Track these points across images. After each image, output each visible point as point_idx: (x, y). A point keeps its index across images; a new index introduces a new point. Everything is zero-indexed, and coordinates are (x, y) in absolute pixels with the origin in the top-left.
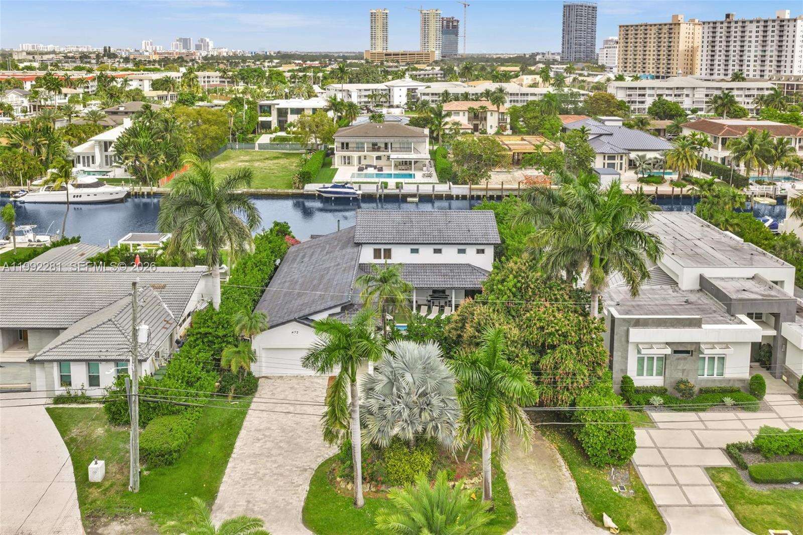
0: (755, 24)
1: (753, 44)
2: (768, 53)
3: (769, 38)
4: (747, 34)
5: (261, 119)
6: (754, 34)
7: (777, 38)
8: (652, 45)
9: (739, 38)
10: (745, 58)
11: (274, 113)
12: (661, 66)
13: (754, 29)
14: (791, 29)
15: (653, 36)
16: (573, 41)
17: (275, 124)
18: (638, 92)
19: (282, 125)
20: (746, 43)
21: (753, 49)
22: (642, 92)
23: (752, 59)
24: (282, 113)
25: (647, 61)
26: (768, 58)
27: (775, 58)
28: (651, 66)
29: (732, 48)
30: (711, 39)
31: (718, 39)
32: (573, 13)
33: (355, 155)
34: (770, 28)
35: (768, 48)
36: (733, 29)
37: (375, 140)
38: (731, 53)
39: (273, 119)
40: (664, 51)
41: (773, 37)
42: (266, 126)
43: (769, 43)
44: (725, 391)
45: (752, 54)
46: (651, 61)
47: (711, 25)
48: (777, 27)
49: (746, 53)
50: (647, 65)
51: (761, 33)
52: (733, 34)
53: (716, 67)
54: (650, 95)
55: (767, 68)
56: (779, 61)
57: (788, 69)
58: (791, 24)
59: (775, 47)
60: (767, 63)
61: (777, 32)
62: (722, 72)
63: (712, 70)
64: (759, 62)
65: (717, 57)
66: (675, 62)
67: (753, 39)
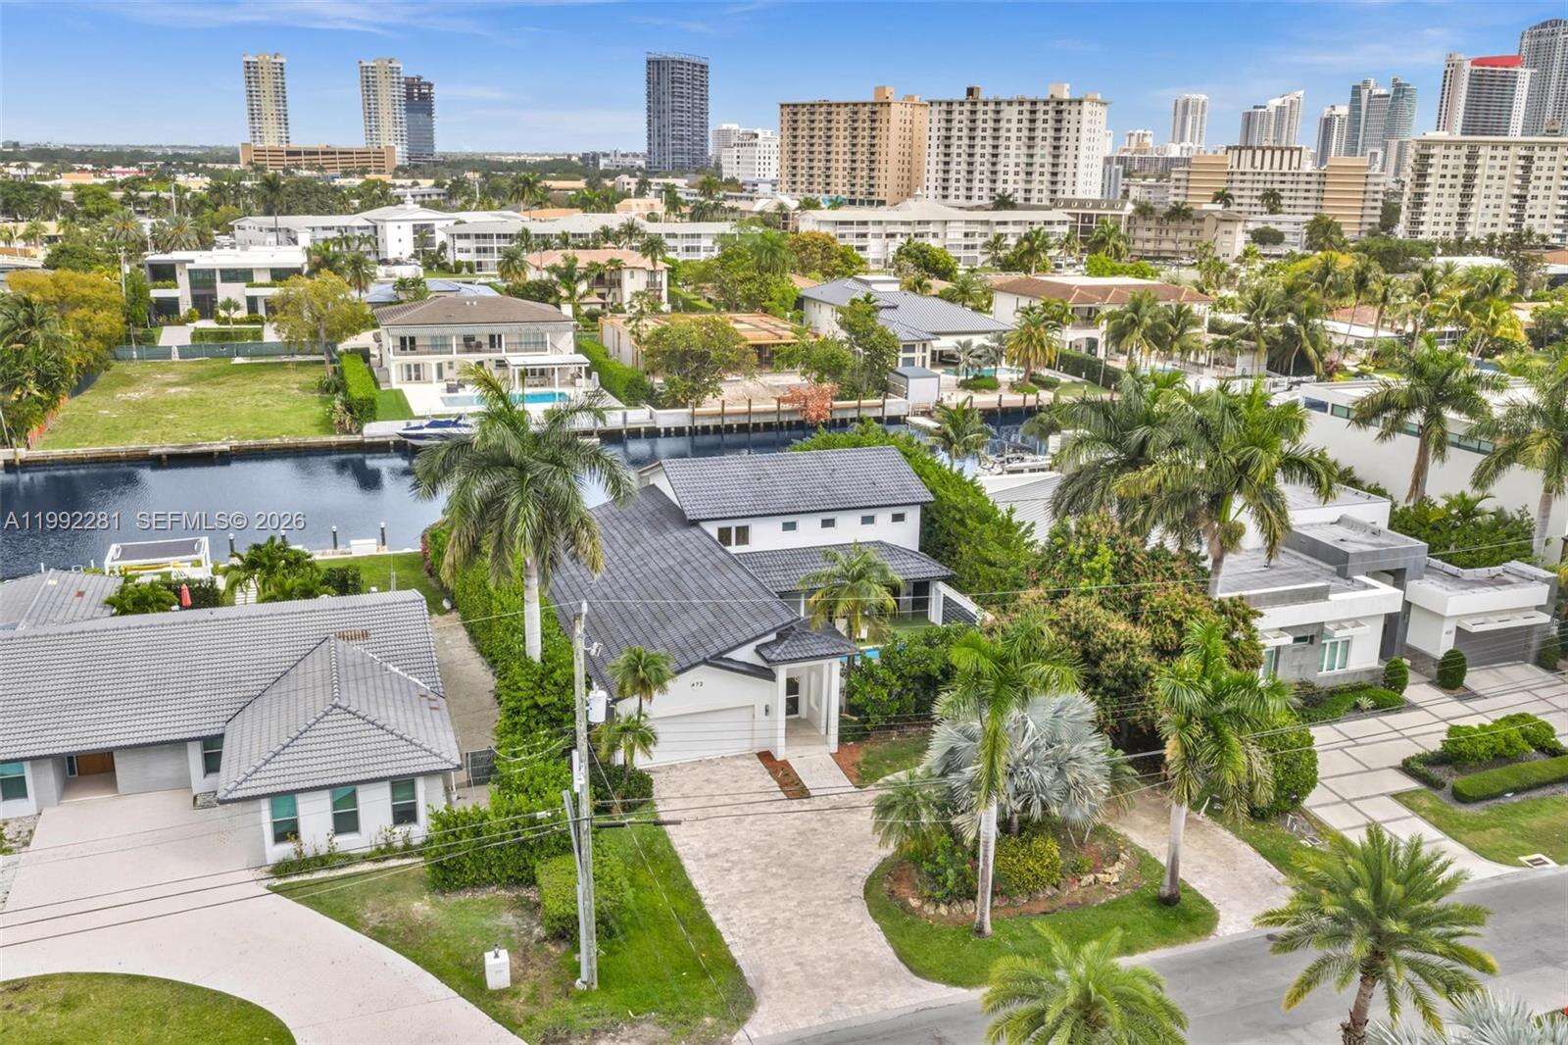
0: (1016, 108)
1: (1013, 143)
2: (1037, 160)
3: (1039, 133)
4: (1003, 124)
5: (155, 294)
6: (1014, 125)
7: (1051, 133)
8: (841, 141)
9: (989, 132)
10: (1000, 168)
11: (183, 280)
12: (858, 181)
13: (1015, 117)
14: (1074, 117)
15: (842, 126)
16: (668, 131)
17: (186, 306)
18: (856, 229)
19: (205, 304)
20: (1002, 142)
21: (1013, 151)
22: (862, 230)
23: (1012, 169)
24: (202, 281)
25: (833, 172)
26: (1037, 169)
27: (1048, 169)
28: (840, 181)
29: (978, 150)
30: (943, 133)
31: (955, 133)
32: (666, 77)
33: (431, 361)
34: (1040, 116)
35: (1037, 151)
36: (980, 116)
37: (469, 330)
38: (977, 159)
39: (182, 292)
40: (862, 155)
41: (1044, 131)
42: (167, 310)
43: (1038, 141)
44: (1358, 689)
45: (1012, 161)
46: (841, 173)
47: (944, 107)
48: (1052, 114)
49: (1001, 158)
50: (832, 180)
51: (1026, 124)
52: (979, 123)
53: (952, 184)
54: (875, 236)
55: (1035, 186)
56: (1055, 174)
57: (1068, 188)
58: (1074, 108)
59: (1049, 149)
60: (1036, 177)
61: (1051, 123)
62: (963, 192)
63: (945, 188)
64: (1022, 176)
65: (953, 167)
66: (882, 174)
67: (1014, 134)
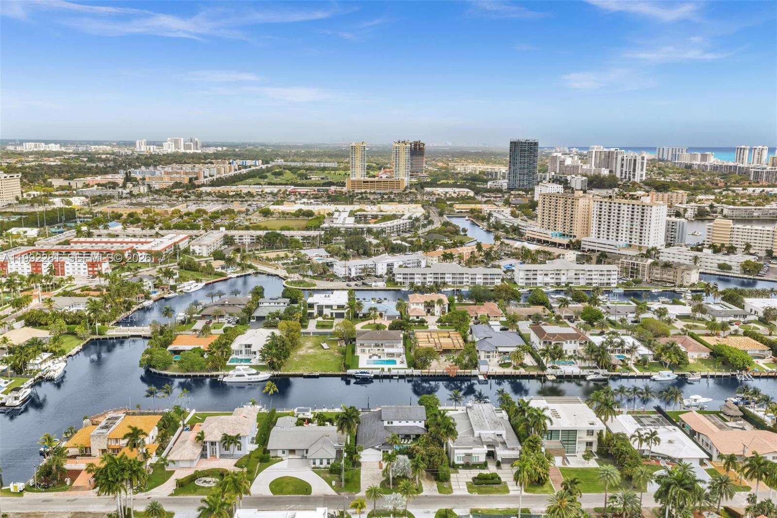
0: (626, 206)
1: (625, 219)
2: (634, 227)
3: (635, 217)
4: (621, 212)
5: (309, 311)
6: (626, 213)
7: (640, 217)
8: (561, 211)
10: (620, 228)
11: (316, 307)
12: (566, 227)
13: (626, 209)
14: (649, 212)
15: (561, 205)
16: (518, 171)
17: (315, 314)
18: (532, 273)
19: (320, 313)
20: (621, 219)
21: (625, 222)
22: (535, 273)
23: (625, 229)
24: (320, 308)
25: (557, 222)
26: (634, 230)
27: (639, 231)
28: (560, 226)
29: (612, 221)
30: (598, 213)
31: (603, 213)
32: (518, 149)
33: (367, 349)
34: (636, 210)
35: (634, 223)
36: (612, 208)
37: (376, 342)
38: (611, 224)
39: (315, 311)
40: (568, 218)
41: (637, 216)
42: (311, 315)
43: (635, 219)
44: (478, 465)
45: (625, 226)
46: (560, 223)
47: (599, 203)
48: (640, 210)
49: (620, 224)
50: (557, 225)
51: (630, 213)
52: (612, 210)
53: (602, 232)
54: (540, 274)
55: (634, 237)
56: (641, 233)
57: (646, 242)
58: (649, 208)
59: (639, 223)
60: (634, 233)
61: (640, 213)
62: (605, 236)
63: (599, 234)
64: (629, 232)
65: (602, 226)
66: (575, 228)
67: (625, 216)
